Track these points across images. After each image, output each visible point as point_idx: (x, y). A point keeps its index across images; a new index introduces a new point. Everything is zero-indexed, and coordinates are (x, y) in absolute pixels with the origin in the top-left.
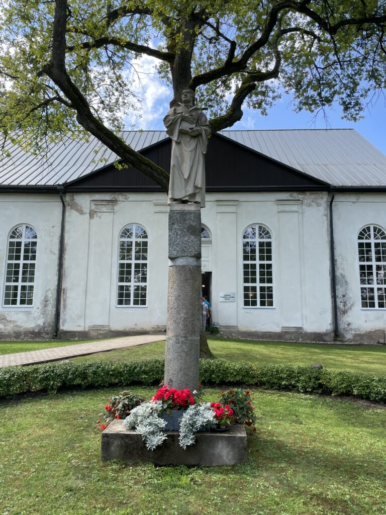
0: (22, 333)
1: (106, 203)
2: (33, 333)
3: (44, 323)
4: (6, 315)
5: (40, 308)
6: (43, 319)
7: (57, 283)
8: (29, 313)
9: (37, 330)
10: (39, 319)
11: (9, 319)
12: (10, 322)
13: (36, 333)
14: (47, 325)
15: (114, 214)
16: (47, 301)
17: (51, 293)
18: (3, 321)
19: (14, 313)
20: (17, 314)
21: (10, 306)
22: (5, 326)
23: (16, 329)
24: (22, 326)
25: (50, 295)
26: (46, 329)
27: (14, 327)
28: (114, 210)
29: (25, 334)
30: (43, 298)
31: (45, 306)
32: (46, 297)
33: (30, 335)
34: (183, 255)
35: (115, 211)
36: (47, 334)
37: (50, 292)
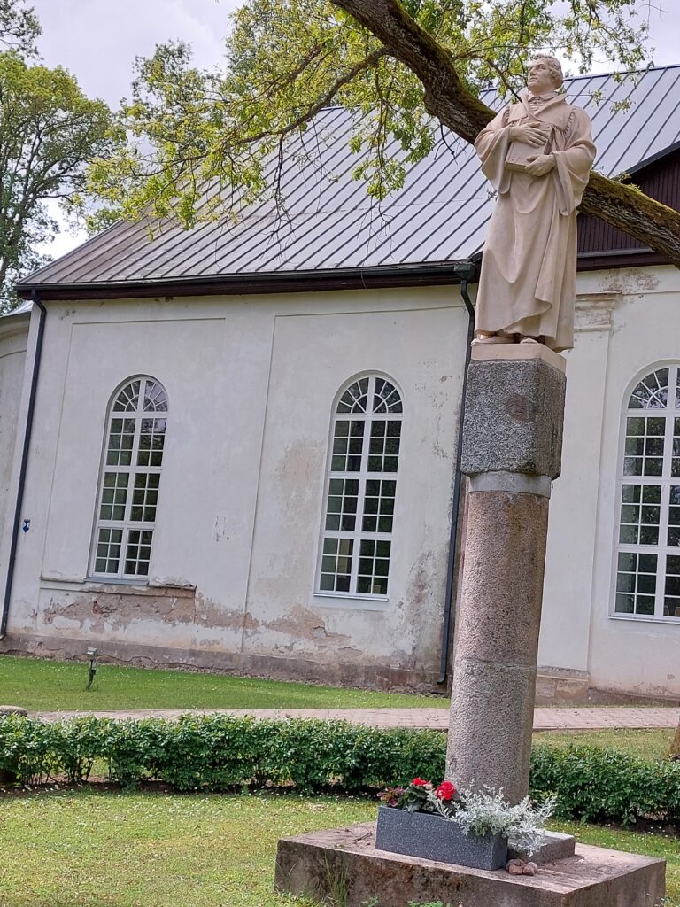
0: (359, 670)
1: (588, 304)
2: (386, 672)
3: (414, 649)
4: (323, 619)
5: (406, 604)
6: (412, 637)
7: (448, 538)
8: (377, 617)
9: (395, 667)
10: (401, 634)
11: (330, 628)
12: (333, 636)
13: (394, 672)
14: (420, 653)
15: (611, 336)
16: (422, 587)
17: (435, 566)
18: (316, 633)
19: (341, 613)
20: (350, 617)
21: (335, 593)
22: (320, 647)
23: (348, 659)
24: (361, 652)
25: (431, 571)
26: (419, 665)
27: (341, 653)
28: (611, 322)
29: (367, 673)
30: (413, 577)
31: (419, 600)
32: (421, 573)
33: (378, 677)
34: (493, 467)
35: (615, 327)
36: (423, 678)
37: (430, 562)
